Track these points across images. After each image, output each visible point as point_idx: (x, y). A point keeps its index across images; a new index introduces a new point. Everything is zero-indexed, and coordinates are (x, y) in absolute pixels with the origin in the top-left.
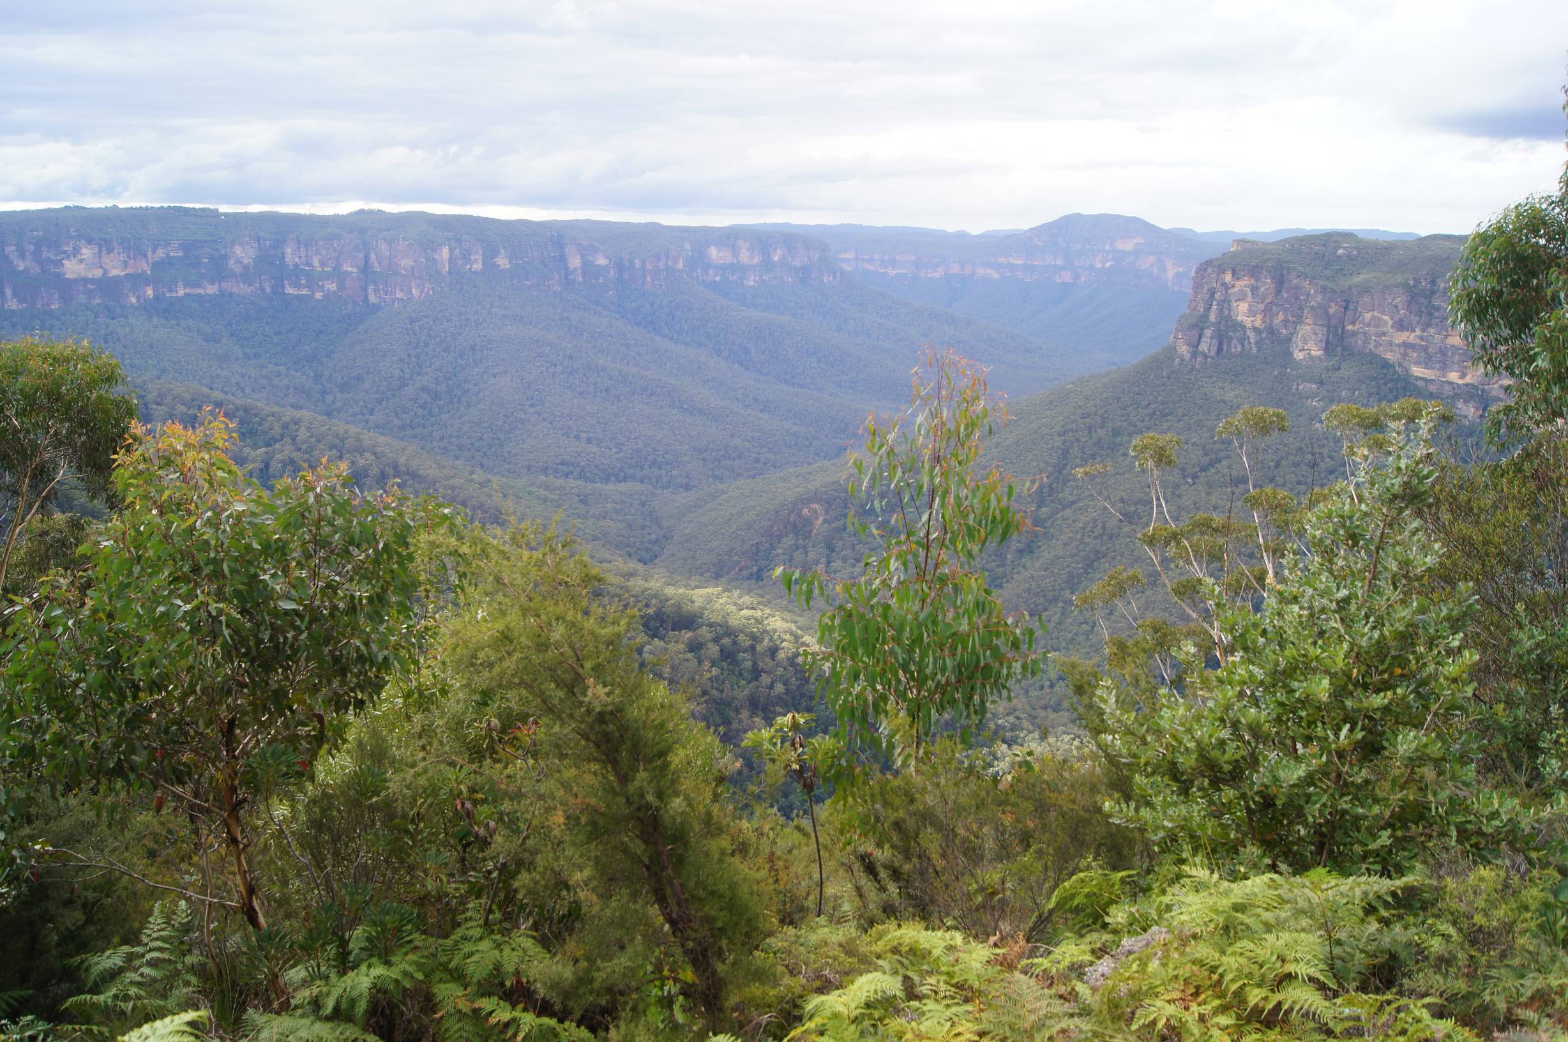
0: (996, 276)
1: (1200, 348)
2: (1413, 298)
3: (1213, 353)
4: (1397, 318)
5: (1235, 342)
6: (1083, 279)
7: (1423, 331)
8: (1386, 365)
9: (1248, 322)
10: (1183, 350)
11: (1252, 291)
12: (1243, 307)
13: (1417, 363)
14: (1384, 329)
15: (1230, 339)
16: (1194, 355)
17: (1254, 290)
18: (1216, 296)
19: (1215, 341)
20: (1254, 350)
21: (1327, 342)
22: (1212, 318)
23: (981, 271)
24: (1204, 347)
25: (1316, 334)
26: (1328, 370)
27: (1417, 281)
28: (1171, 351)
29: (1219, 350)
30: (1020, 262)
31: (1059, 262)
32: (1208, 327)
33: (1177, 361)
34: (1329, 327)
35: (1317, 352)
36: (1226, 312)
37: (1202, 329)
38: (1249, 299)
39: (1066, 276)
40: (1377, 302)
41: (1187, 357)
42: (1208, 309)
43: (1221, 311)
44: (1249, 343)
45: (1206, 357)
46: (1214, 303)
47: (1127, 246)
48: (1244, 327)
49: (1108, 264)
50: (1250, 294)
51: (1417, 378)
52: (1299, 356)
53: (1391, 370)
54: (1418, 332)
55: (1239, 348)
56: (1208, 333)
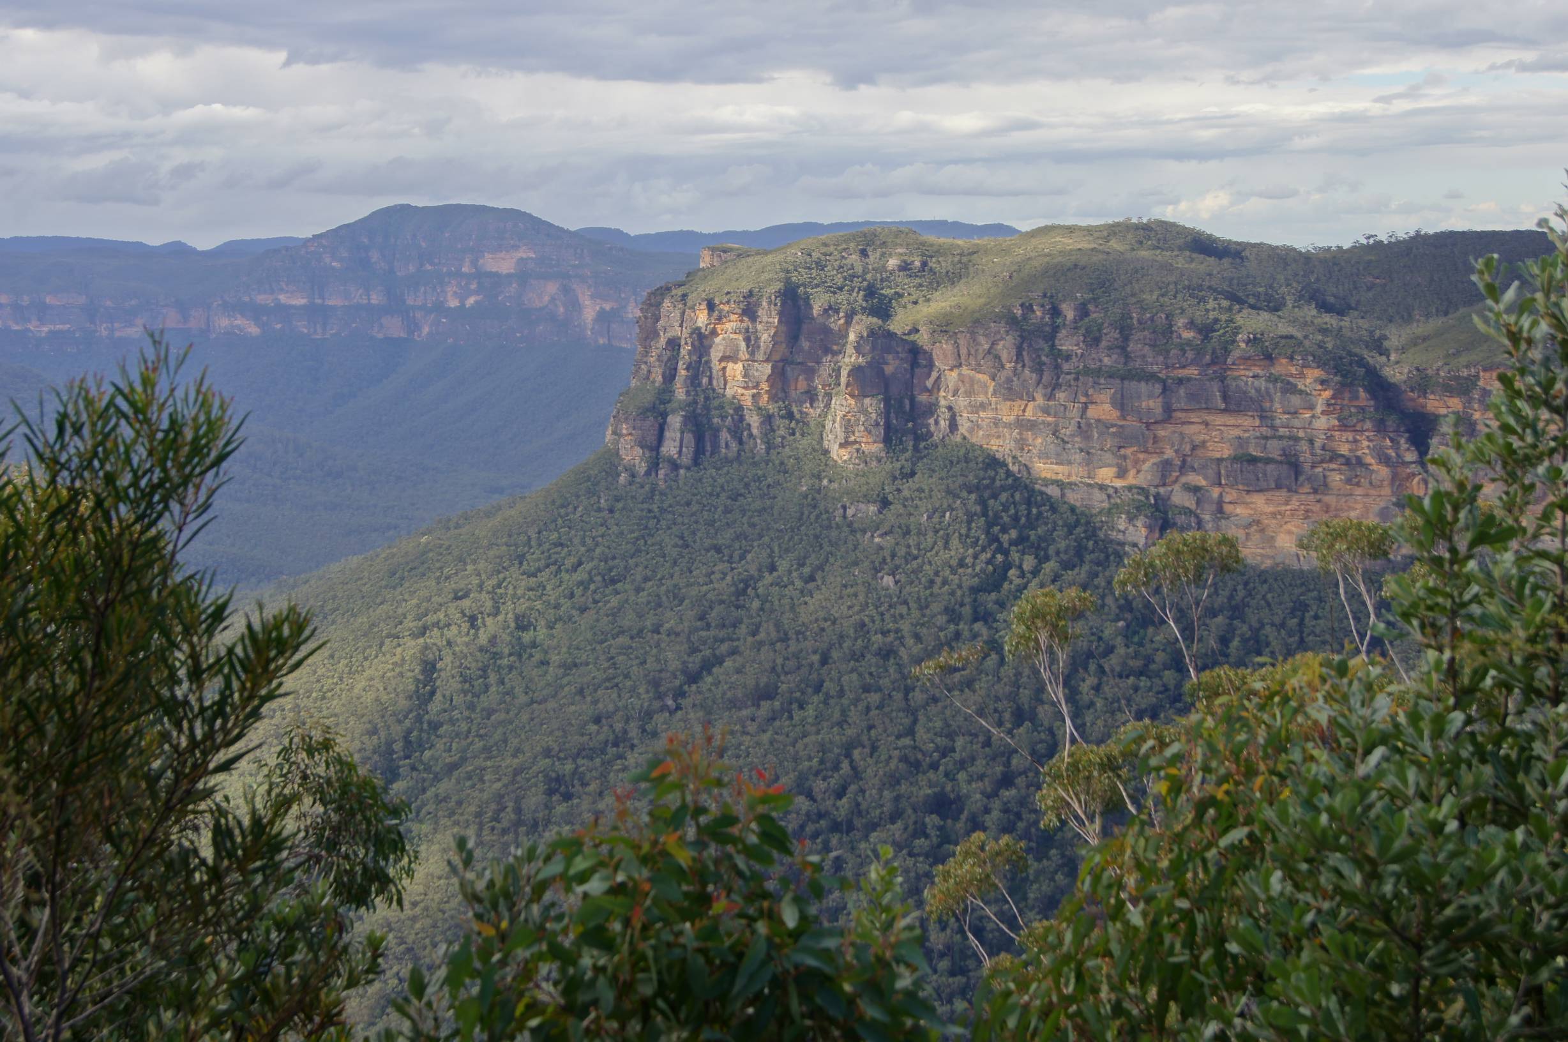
0: (254, 330)
1: (664, 450)
2: (1023, 338)
3: (686, 460)
4: (1002, 376)
5: (725, 435)
6: (426, 330)
7: (1050, 397)
8: (993, 463)
9: (747, 397)
10: (633, 455)
11: (747, 340)
12: (735, 370)
13: (1044, 456)
14: (981, 398)
15: (716, 431)
16: (654, 466)
17: (751, 339)
18: (683, 352)
19: (689, 438)
20: (761, 447)
21: (888, 427)
22: (680, 393)
23: (223, 322)
24: (670, 448)
25: (864, 411)
26: (895, 478)
27: (1028, 308)
28: (611, 463)
29: (699, 452)
30: (300, 301)
31: (376, 299)
32: (673, 411)
33: (623, 478)
34: (887, 401)
35: (873, 447)
36: (705, 380)
37: (664, 415)
38: (743, 354)
39: (394, 327)
40: (963, 352)
41: (642, 468)
42: (670, 376)
43: (694, 381)
44: (751, 435)
45: (675, 466)
46: (680, 363)
47: (503, 264)
48: (739, 409)
49: (471, 301)
50: (743, 345)
51: (1047, 482)
52: (839, 455)
53: (1002, 472)
54: (1040, 400)
55: (734, 446)
56: (675, 421)
